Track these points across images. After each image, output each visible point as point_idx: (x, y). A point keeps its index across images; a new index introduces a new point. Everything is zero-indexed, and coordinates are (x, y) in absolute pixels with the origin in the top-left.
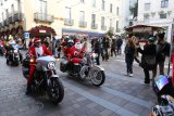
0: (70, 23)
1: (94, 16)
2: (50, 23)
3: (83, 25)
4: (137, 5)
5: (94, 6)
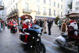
0: (39, 13)
1: (50, 9)
2: (30, 13)
3: (45, 14)
4: (72, 3)
5: (50, 5)
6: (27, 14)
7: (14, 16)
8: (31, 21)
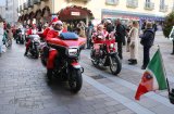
6: (78, 5)
7: (39, 11)
8: (90, 24)
